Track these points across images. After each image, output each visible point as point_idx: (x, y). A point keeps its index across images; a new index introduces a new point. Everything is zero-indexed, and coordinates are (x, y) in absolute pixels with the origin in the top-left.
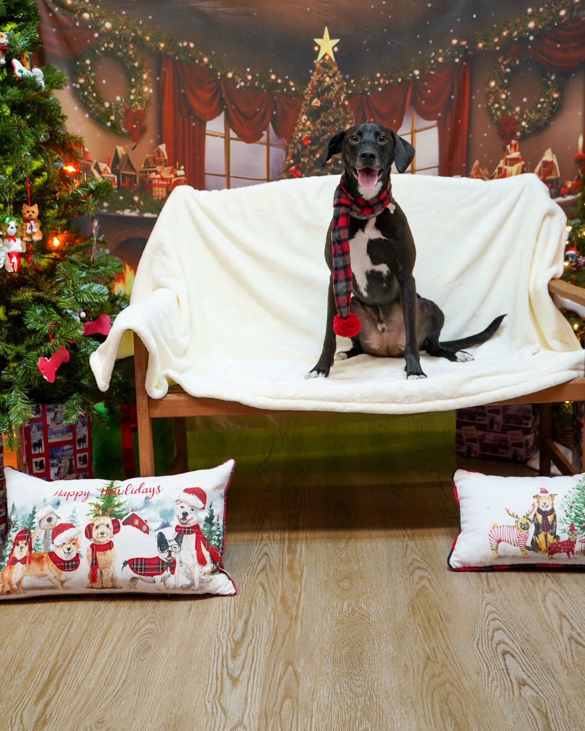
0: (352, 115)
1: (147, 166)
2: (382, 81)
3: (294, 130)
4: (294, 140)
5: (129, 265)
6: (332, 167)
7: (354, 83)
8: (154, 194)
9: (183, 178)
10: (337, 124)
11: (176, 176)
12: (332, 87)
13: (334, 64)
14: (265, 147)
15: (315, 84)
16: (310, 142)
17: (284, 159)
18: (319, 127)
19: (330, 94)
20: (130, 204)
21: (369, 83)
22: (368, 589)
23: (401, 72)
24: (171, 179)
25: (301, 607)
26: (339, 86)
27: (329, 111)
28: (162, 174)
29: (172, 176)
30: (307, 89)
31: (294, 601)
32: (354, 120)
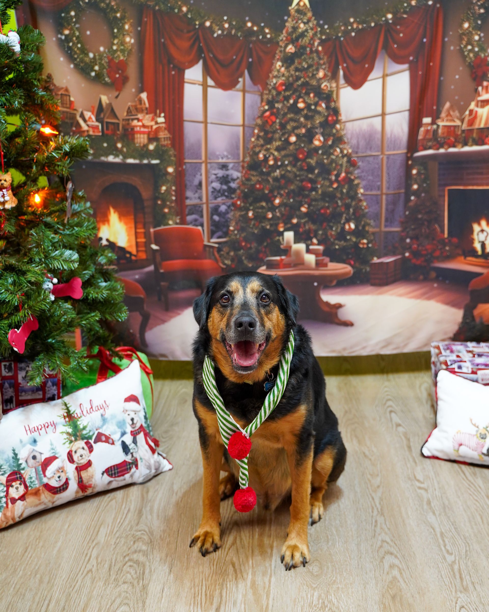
0: (325, 60)
1: (130, 114)
2: (355, 26)
3: (269, 76)
4: (268, 86)
5: (114, 208)
6: (305, 112)
7: (327, 29)
8: (136, 141)
9: (164, 125)
10: (311, 70)
11: (157, 123)
12: (306, 33)
13: (309, 10)
14: (240, 94)
15: (290, 30)
16: (284, 88)
17: (259, 105)
18: (293, 73)
19: (304, 41)
20: (113, 150)
21: (343, 28)
22: (339, 578)
23: (374, 16)
24: (152, 126)
25: (271, 596)
26: (313, 32)
27: (303, 57)
28: (144, 122)
29: (153, 123)
30: (282, 36)
31: (264, 588)
32: (327, 65)
